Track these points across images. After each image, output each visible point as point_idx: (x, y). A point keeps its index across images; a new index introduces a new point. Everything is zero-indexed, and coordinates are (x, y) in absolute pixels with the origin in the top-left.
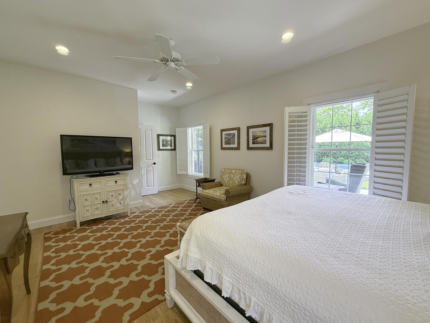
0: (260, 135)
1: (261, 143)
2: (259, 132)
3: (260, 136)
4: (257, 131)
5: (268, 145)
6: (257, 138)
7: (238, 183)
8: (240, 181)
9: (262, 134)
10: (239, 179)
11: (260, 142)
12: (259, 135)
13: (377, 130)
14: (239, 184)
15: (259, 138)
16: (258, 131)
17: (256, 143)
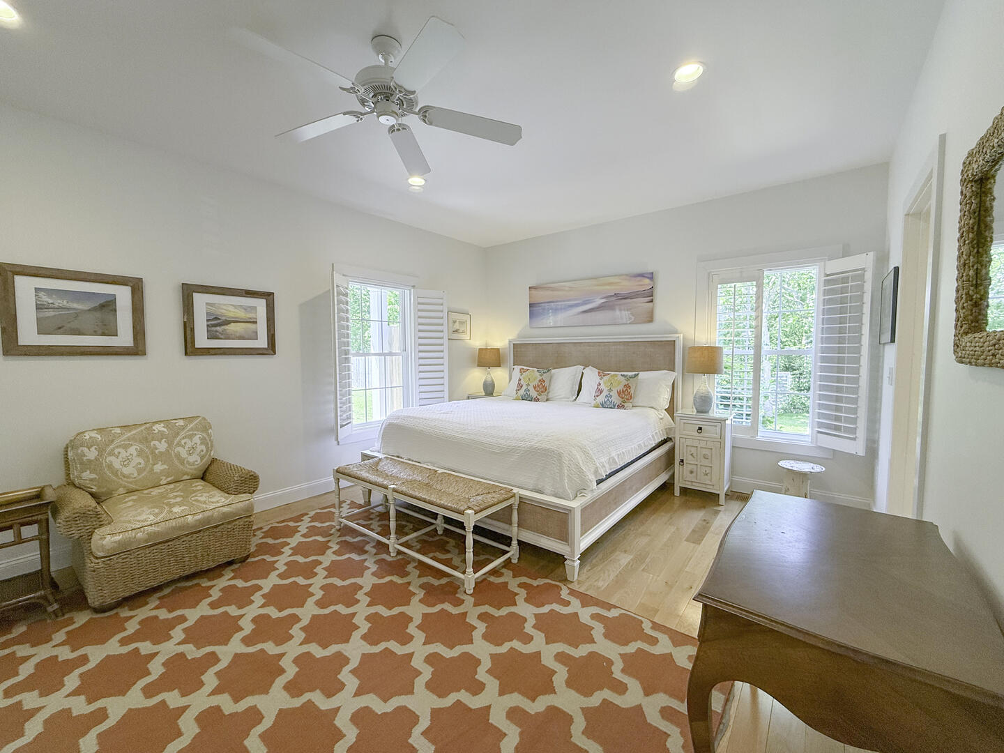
0: (238, 315)
1: (241, 338)
2: (231, 309)
3: (236, 318)
4: (225, 305)
5: (262, 342)
6: (227, 322)
7: (202, 460)
8: (207, 451)
9: (241, 314)
10: (203, 447)
11: (238, 335)
12: (231, 315)
13: (420, 331)
14: (204, 461)
15: (232, 324)
16: (229, 307)
17: (222, 337)
